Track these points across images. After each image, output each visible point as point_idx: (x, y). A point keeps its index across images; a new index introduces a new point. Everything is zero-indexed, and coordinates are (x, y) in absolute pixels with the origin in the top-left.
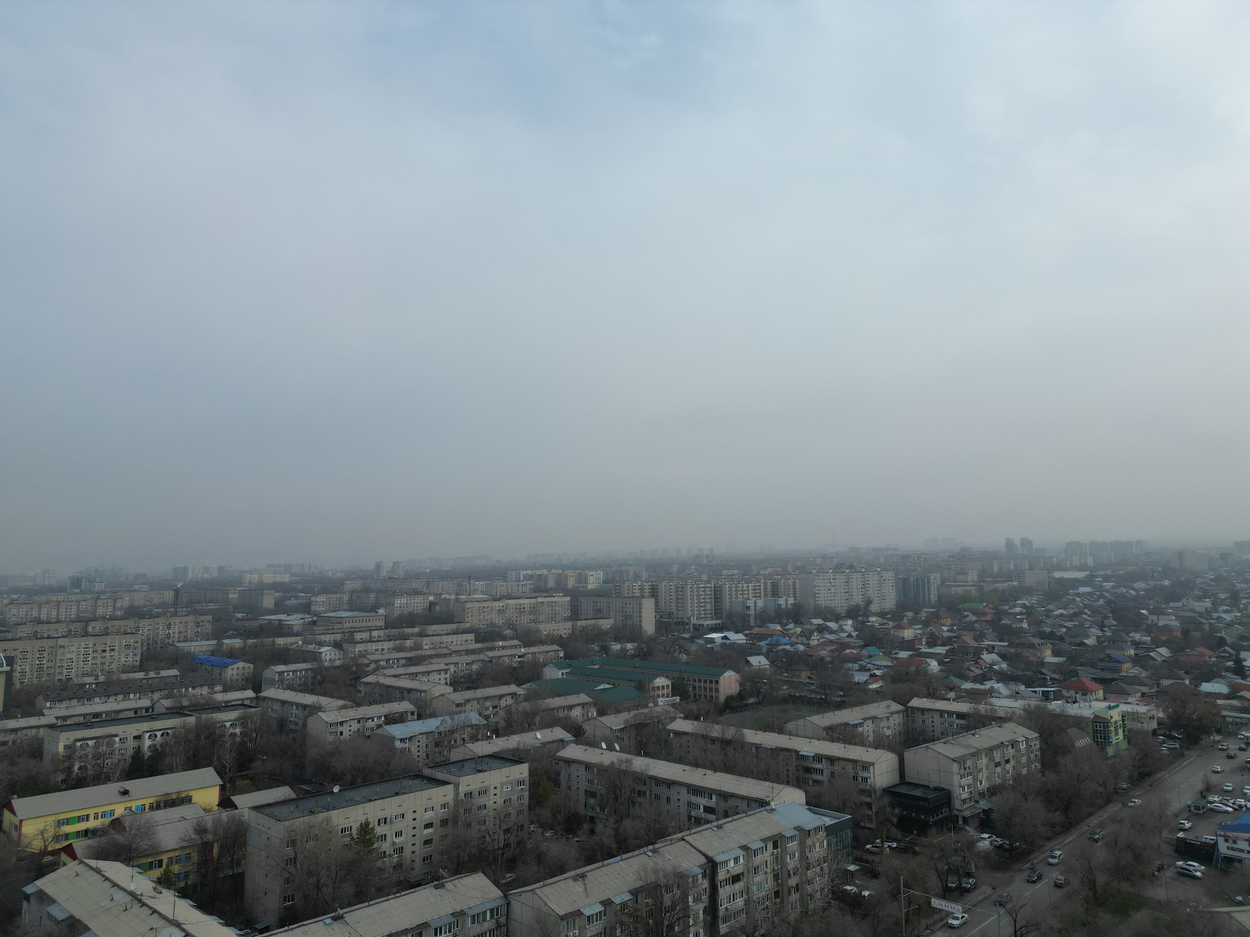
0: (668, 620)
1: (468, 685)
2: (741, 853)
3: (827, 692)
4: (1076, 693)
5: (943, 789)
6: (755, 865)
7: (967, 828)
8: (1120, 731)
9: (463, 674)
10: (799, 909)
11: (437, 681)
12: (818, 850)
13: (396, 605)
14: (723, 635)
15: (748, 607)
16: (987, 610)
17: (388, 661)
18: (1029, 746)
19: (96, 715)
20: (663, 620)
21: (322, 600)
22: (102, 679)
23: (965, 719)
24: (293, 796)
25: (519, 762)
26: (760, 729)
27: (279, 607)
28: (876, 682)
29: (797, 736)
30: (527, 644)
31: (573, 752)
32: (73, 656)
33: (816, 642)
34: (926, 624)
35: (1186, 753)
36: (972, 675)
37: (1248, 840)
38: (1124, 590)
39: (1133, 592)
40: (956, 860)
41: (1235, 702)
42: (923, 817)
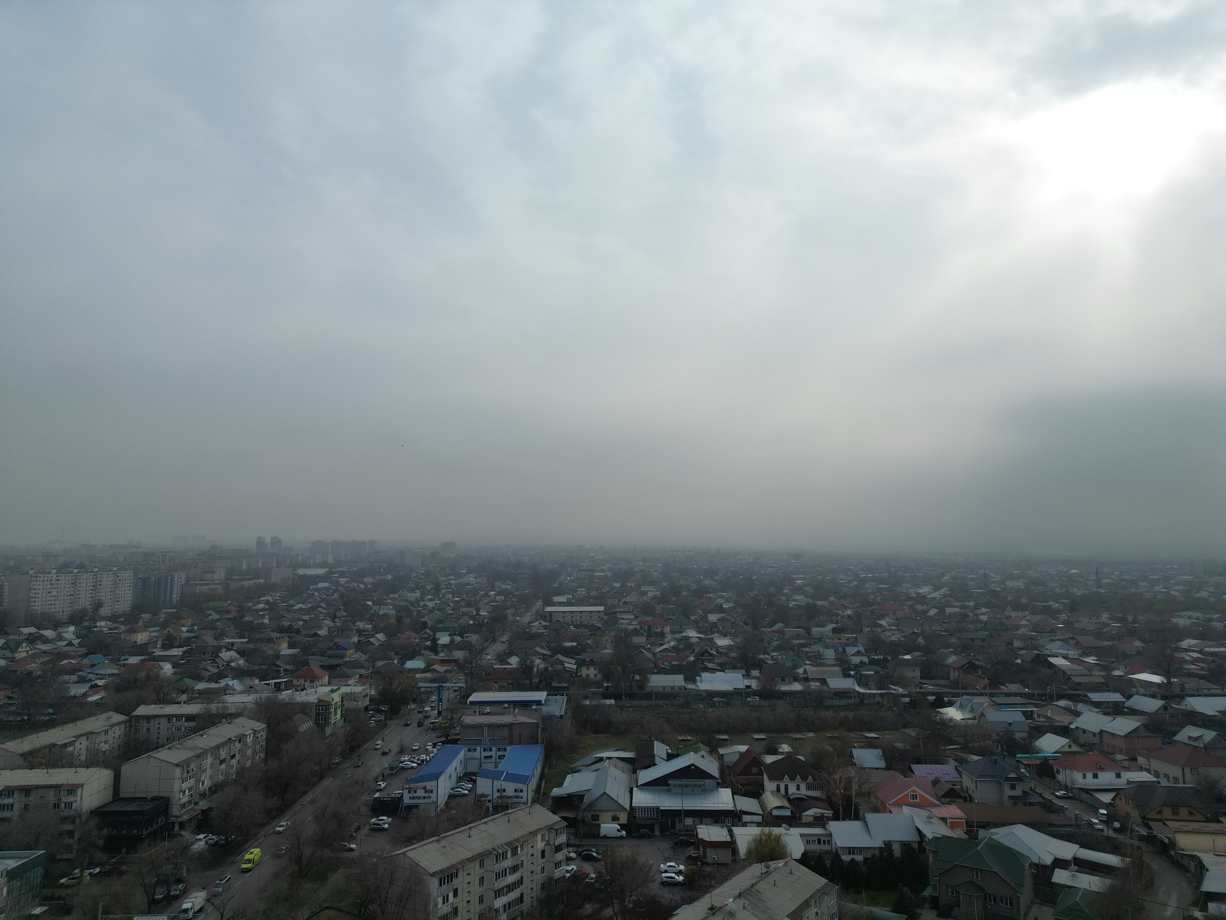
3: (31, 711)
4: (305, 681)
5: (162, 797)
7: (183, 833)
8: (339, 711)
16: (231, 608)
18: (255, 739)
23: (194, 721)
28: (97, 694)
33: (23, 655)
34: (164, 625)
35: (389, 722)
36: (207, 674)
37: (425, 788)
38: (355, 584)
39: (362, 586)
40: (168, 868)
41: (428, 675)
42: (135, 831)
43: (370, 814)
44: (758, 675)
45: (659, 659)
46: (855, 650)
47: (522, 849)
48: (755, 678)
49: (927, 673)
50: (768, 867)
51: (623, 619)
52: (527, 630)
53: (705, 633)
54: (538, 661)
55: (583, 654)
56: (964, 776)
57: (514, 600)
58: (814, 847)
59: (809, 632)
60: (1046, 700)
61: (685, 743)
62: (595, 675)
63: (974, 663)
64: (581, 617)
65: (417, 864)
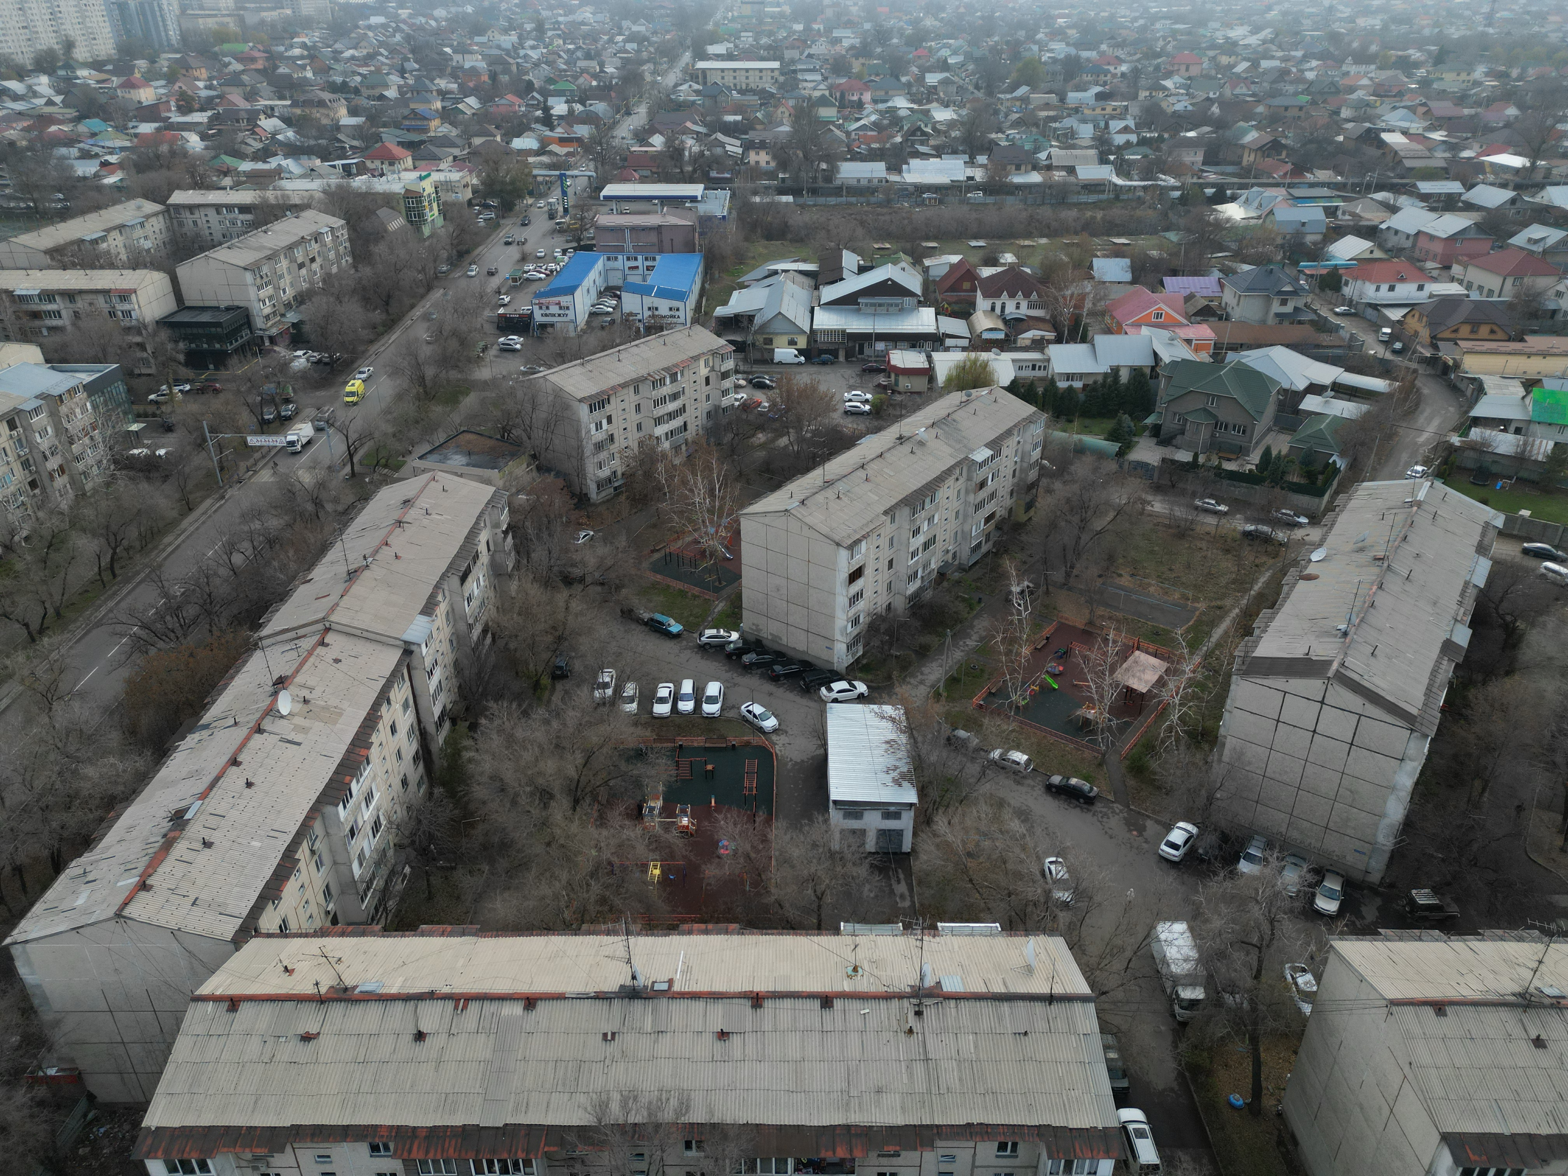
3: (34, 196)
4: (382, 163)
5: (238, 308)
7: (276, 348)
8: (435, 205)
12: (80, 416)
16: (257, 54)
18: (335, 238)
23: (250, 213)
28: (113, 174)
34: (171, 78)
35: (502, 222)
36: (250, 150)
37: (559, 304)
38: (423, 20)
39: (433, 23)
40: (269, 387)
41: (545, 159)
42: (217, 346)
43: (497, 332)
44: (986, 162)
45: (854, 140)
46: (1121, 124)
47: (682, 375)
48: (981, 166)
49: (1212, 159)
50: (969, 395)
51: (806, 81)
52: (673, 97)
53: (919, 102)
54: (690, 142)
55: (751, 132)
56: (1226, 290)
57: (652, 49)
58: (1028, 374)
59: (1062, 100)
60: (1359, 192)
61: (882, 252)
62: (768, 163)
63: (1279, 142)
64: (747, 78)
65: (561, 389)
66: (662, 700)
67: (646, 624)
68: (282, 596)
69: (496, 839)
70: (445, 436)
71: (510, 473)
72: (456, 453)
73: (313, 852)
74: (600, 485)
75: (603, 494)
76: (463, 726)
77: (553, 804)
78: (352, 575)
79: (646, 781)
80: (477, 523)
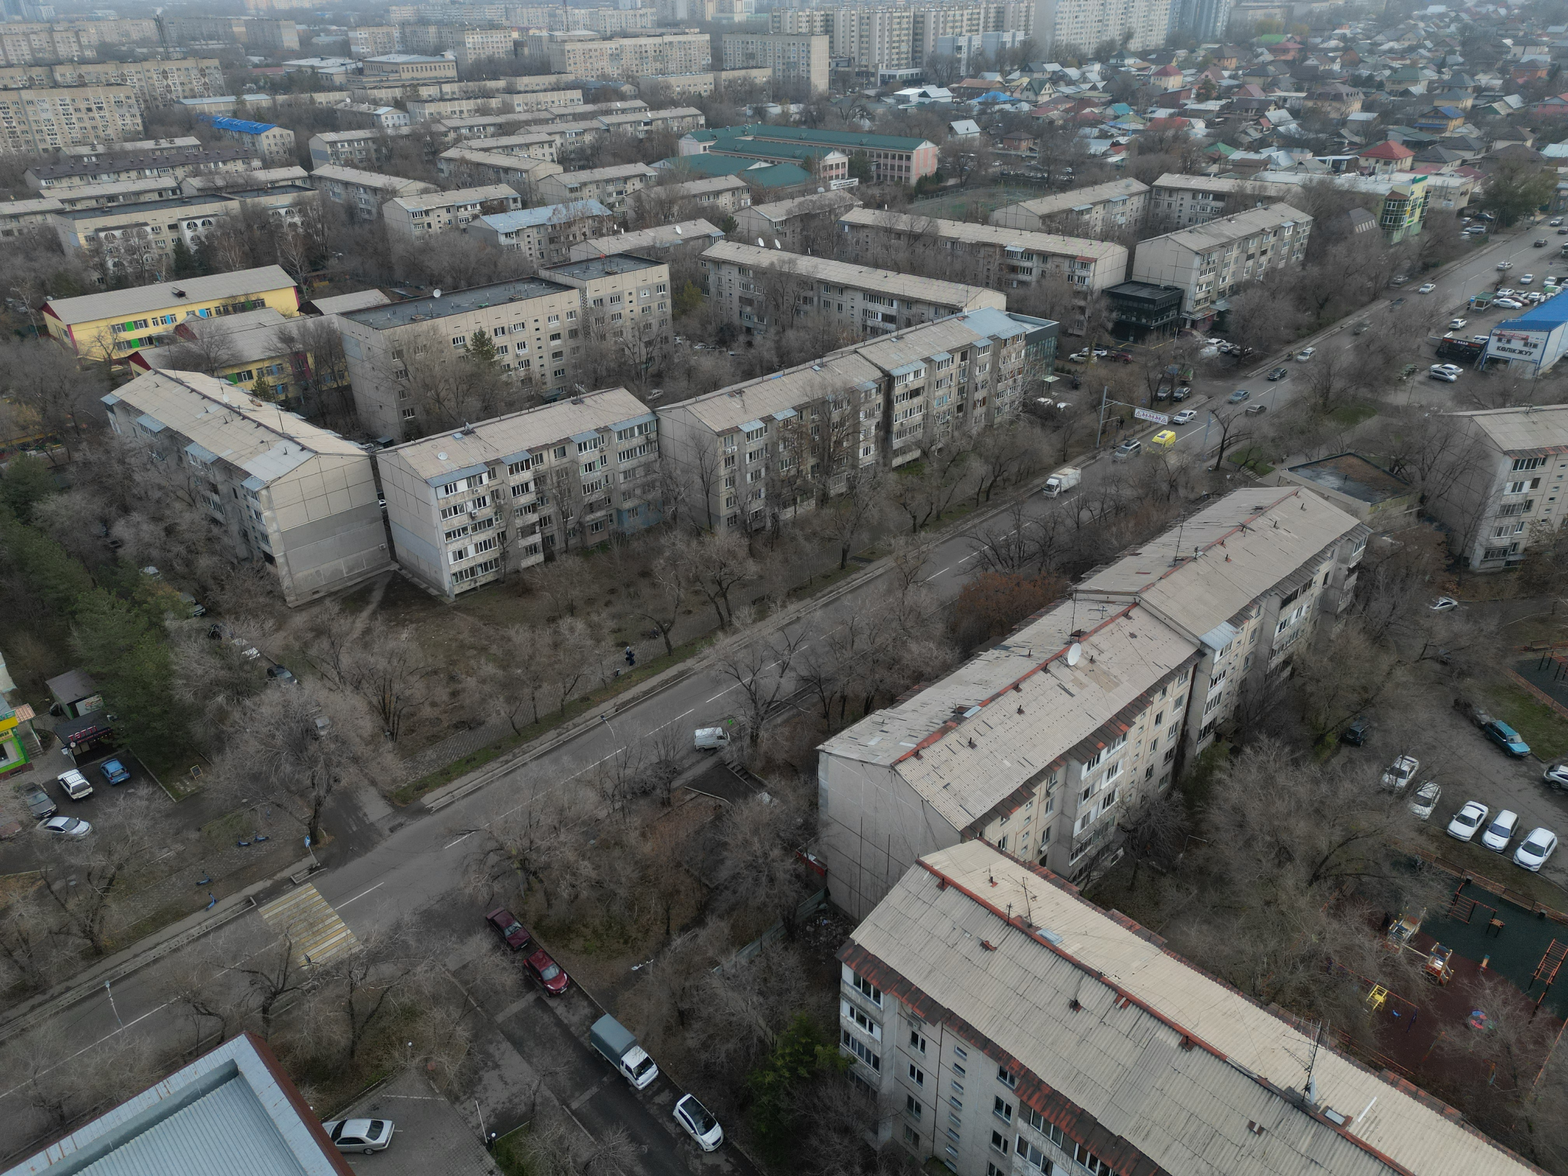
0: (847, 69)
1: (581, 163)
2: (923, 366)
3: (1051, 168)
4: (1377, 162)
5: (1176, 289)
6: (938, 378)
7: (1195, 333)
8: (1418, 212)
9: (572, 147)
10: (983, 423)
11: (541, 157)
12: (1013, 360)
13: (468, 45)
14: (921, 90)
15: (959, 48)
16: (1291, 45)
17: (471, 128)
18: (1296, 232)
19: (111, 198)
20: (840, 69)
21: (363, 36)
22: (101, 149)
23: (1223, 200)
24: (387, 301)
25: (657, 263)
26: (960, 220)
27: (307, 48)
28: (1118, 153)
29: (1005, 227)
30: (655, 106)
31: (723, 250)
32: (49, 115)
33: (1046, 98)
34: (1202, 67)
35: (1491, 237)
36: (1246, 139)
37: (1525, 339)
38: (1491, 8)
39: (1503, 11)
40: (1173, 368)
42: (1144, 321)
43: (1435, 357)
65: (1486, 435)
66: (1466, 821)
67: (1482, 727)
68: (1109, 560)
69: (1215, 870)
70: (1327, 453)
71: (1384, 511)
72: (1331, 474)
73: (1048, 794)
74: (1489, 553)
75: (1490, 564)
76: (1226, 746)
77: (1289, 866)
78: (1178, 562)
79: (1408, 897)
80: (1323, 551)
